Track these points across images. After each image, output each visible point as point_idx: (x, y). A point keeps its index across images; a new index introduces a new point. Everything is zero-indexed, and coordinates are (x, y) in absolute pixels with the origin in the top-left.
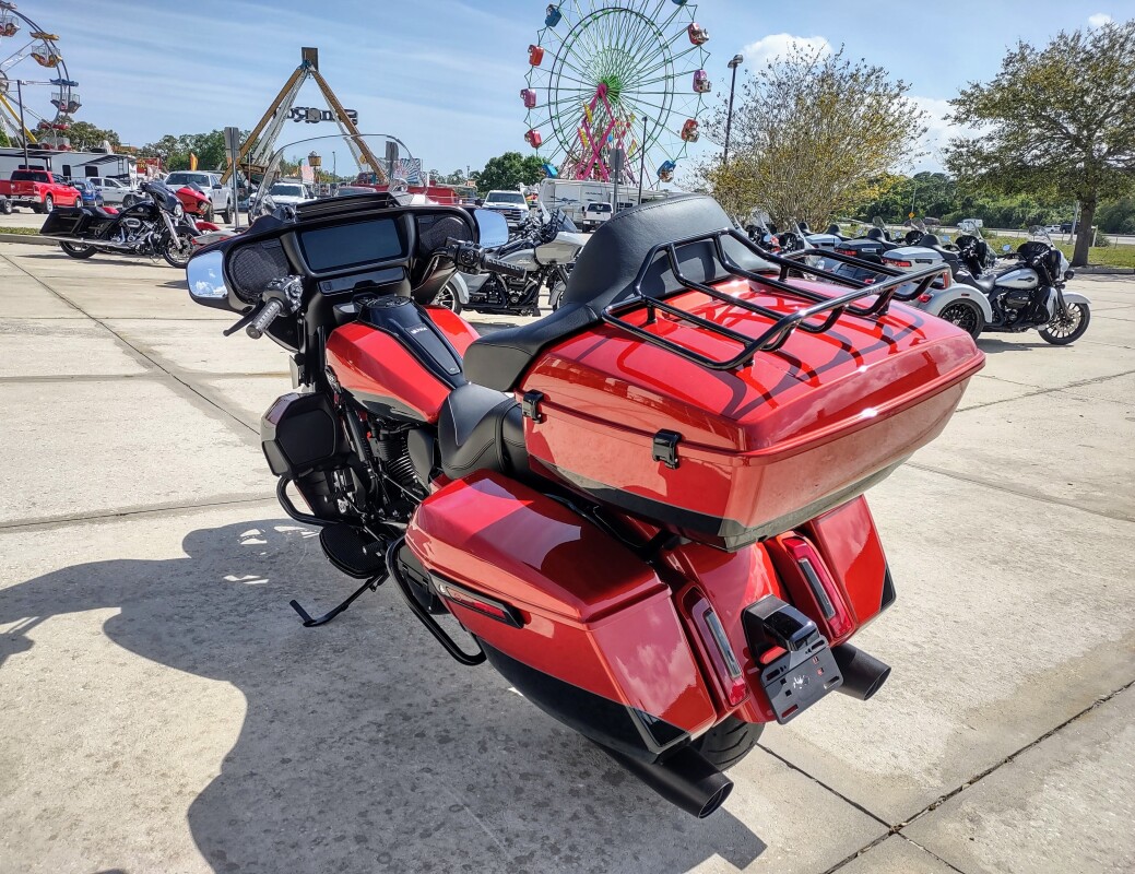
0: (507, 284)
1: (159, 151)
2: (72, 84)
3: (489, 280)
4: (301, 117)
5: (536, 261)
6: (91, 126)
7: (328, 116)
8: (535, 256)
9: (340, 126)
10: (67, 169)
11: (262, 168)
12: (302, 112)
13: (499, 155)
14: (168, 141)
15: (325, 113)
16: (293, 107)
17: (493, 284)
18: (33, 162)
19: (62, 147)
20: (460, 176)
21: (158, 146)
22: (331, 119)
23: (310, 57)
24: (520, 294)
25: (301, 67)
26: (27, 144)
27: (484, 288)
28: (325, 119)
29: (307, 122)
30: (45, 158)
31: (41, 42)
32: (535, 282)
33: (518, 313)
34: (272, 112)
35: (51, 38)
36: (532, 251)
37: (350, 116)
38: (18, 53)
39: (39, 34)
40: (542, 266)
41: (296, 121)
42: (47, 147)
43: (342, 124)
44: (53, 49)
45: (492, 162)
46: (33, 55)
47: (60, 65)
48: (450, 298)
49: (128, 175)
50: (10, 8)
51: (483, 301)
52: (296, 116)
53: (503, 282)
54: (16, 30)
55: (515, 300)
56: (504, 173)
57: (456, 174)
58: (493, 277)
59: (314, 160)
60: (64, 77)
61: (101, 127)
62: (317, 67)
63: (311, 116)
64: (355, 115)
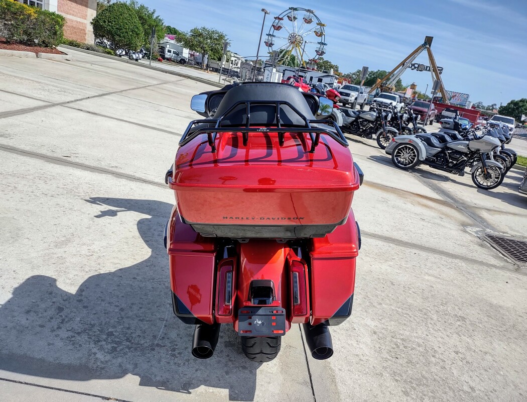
0: (449, 156)
1: (353, 76)
2: (325, 44)
3: (440, 152)
4: (415, 68)
5: (469, 148)
6: (330, 63)
7: (428, 69)
8: (468, 145)
9: (432, 74)
10: (311, 78)
11: (389, 89)
12: (416, 66)
14: (358, 72)
15: (427, 67)
16: (413, 63)
17: (443, 155)
18: (300, 74)
19: (313, 69)
21: (354, 74)
22: (429, 70)
23: (429, 40)
24: (455, 162)
25: (422, 45)
26: (301, 66)
27: (437, 155)
28: (426, 70)
29: (417, 70)
30: (305, 73)
31: (319, 26)
32: (465, 158)
33: (450, 172)
34: (403, 64)
35: (323, 25)
36: (467, 142)
37: (439, 70)
38: (310, 31)
39: (320, 24)
40: (472, 152)
41: (412, 69)
42: (308, 68)
43: (434, 73)
44: (322, 29)
46: (315, 32)
47: (323, 36)
48: (415, 156)
49: (333, 84)
50: (312, 13)
51: (433, 161)
52: (413, 67)
53: (448, 154)
54: (312, 21)
55: (451, 165)
58: (443, 151)
59: (413, 86)
60: (323, 42)
61: (333, 63)
62: (430, 46)
63: (420, 68)
64: (442, 70)
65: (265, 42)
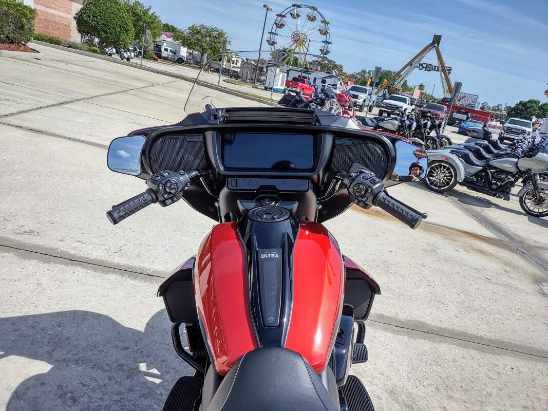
0: (492, 176)
1: (358, 76)
2: (330, 43)
3: (481, 171)
4: (423, 68)
5: (517, 167)
6: (334, 62)
7: (436, 68)
8: (517, 164)
9: (441, 74)
10: (315, 79)
11: (397, 89)
12: (424, 66)
13: (526, 100)
14: (363, 72)
15: (435, 67)
16: (421, 62)
17: (483, 174)
18: (304, 75)
19: (317, 70)
20: (500, 107)
21: (358, 74)
22: (438, 70)
23: (437, 39)
24: (499, 184)
25: (431, 44)
26: (304, 67)
27: (477, 175)
28: (435, 70)
29: (425, 70)
30: (309, 74)
31: (323, 24)
32: (512, 179)
33: (494, 195)
34: (410, 64)
35: (328, 23)
36: (516, 160)
37: (448, 70)
38: (314, 29)
39: (324, 22)
40: (520, 171)
41: (420, 69)
42: (311, 69)
43: (442, 73)
44: (327, 27)
45: (521, 103)
46: (319, 30)
47: (328, 35)
48: (451, 176)
49: (336, 85)
50: (316, 10)
51: (473, 182)
52: (421, 67)
53: (490, 174)
54: (316, 19)
55: (494, 187)
56: (526, 109)
57: (498, 106)
58: (484, 170)
59: (421, 87)
60: (328, 40)
61: (337, 63)
62: (438, 45)
63: (429, 68)
64: (451, 70)
65: (267, 41)
